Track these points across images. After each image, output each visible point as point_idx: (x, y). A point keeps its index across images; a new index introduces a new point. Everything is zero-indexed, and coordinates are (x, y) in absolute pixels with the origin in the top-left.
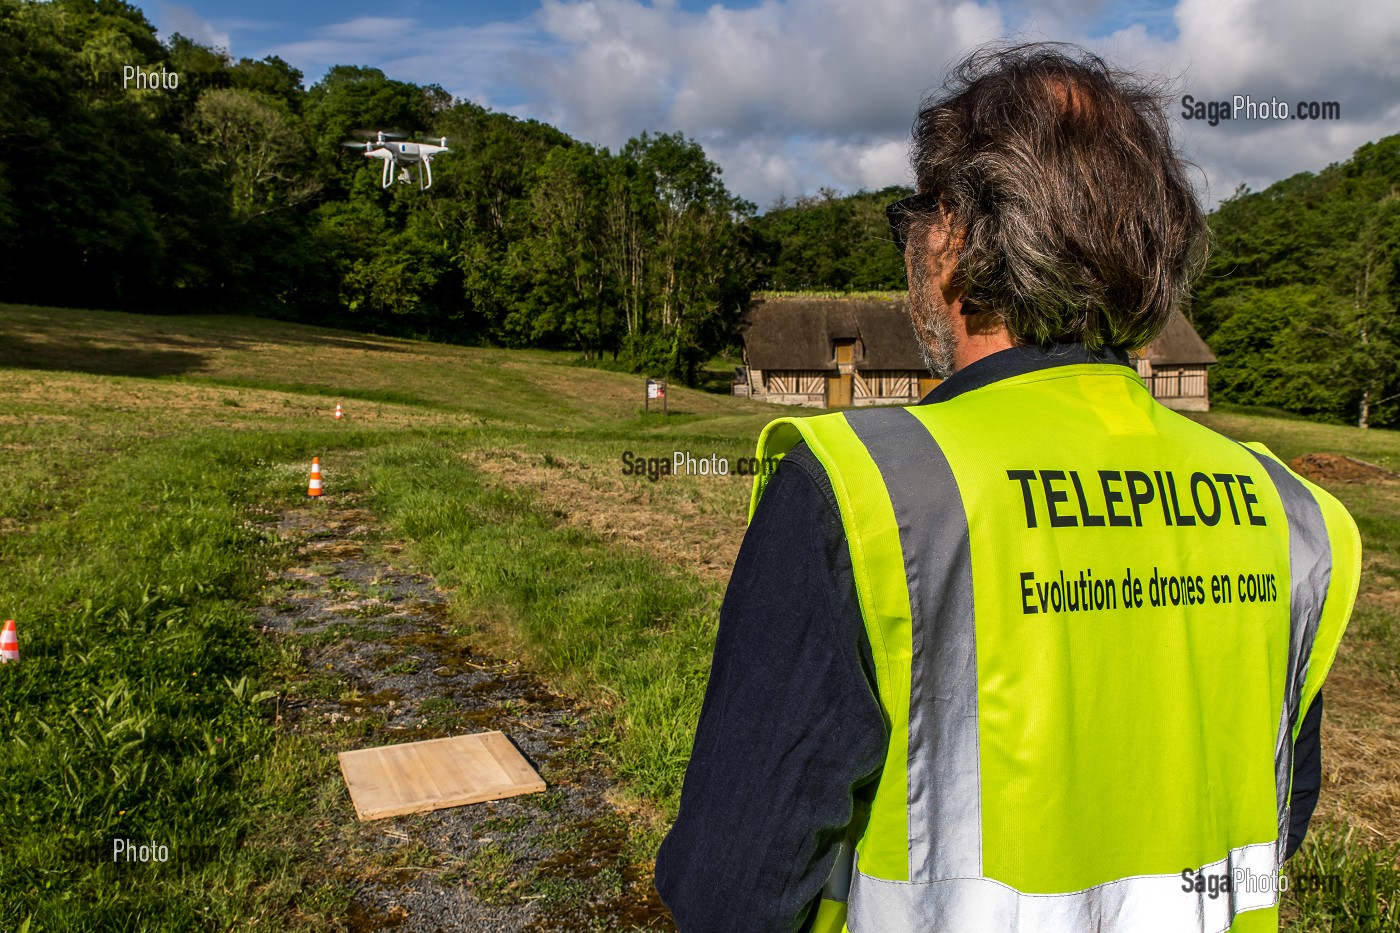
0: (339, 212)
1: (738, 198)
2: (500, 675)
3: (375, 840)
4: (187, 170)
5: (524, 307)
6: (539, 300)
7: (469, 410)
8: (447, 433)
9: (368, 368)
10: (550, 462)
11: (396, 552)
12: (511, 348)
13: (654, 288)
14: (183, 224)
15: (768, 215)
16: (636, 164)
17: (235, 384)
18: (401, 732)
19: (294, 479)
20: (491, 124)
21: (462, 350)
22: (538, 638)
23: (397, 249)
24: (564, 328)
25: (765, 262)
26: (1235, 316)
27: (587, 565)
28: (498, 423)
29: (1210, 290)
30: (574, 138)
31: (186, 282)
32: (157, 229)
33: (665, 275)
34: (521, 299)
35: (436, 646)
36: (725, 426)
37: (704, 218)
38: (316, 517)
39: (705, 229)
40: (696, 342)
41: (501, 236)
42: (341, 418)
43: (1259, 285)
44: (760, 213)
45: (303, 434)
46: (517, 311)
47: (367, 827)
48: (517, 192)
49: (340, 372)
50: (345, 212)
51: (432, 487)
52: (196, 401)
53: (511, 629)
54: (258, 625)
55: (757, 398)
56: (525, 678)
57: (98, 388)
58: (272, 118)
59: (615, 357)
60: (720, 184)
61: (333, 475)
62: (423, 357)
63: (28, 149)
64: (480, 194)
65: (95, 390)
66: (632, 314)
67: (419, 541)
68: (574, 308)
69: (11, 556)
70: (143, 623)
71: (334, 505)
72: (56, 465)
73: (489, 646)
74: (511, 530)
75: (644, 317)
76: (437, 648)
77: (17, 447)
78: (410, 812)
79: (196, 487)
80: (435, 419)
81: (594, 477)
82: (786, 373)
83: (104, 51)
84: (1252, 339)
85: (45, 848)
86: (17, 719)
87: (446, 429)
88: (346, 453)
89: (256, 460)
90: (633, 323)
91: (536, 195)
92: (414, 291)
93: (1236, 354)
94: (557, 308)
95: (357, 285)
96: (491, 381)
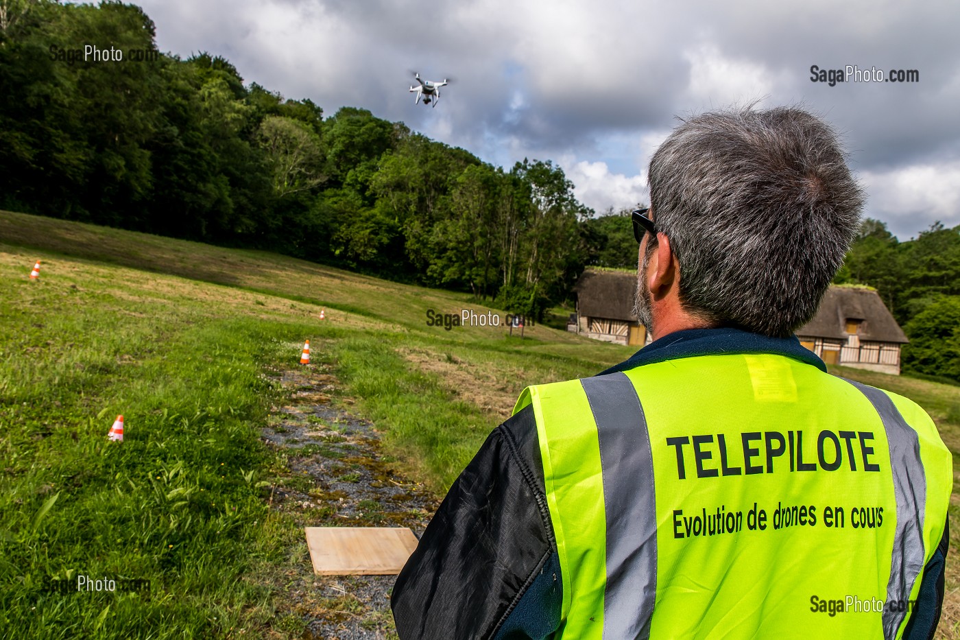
0: (336, 195)
1: (583, 205)
2: (411, 491)
3: (324, 589)
4: (252, 163)
5: (440, 263)
6: (450, 259)
7: (400, 323)
8: (386, 335)
9: (342, 291)
10: (450, 360)
11: (351, 404)
12: (430, 287)
13: (523, 258)
14: (245, 195)
15: (601, 219)
16: (519, 178)
17: (264, 293)
18: (346, 520)
19: (293, 352)
20: (432, 148)
21: (399, 286)
22: (438, 470)
23: (367, 220)
24: (464, 278)
25: (596, 248)
26: (926, 312)
27: (471, 427)
28: (418, 332)
29: (907, 292)
30: (482, 160)
31: (243, 230)
32: (230, 196)
33: (531, 250)
34: (439, 258)
35: (371, 466)
36: (560, 350)
37: (560, 216)
38: (303, 377)
39: (560, 223)
40: (546, 294)
41: (431, 218)
42: (323, 319)
43: (945, 292)
44: (596, 216)
45: (300, 326)
46: (435, 264)
47: (320, 580)
48: (444, 191)
49: (325, 291)
50: (339, 195)
51: (376, 366)
52: (240, 300)
53: (420, 462)
54: (263, 439)
55: (582, 334)
56: (426, 495)
57: (186, 287)
58: (303, 135)
59: (494, 299)
60: (572, 196)
61: (316, 352)
62: (375, 287)
63: (164, 144)
64: (421, 190)
65: (184, 288)
66: (507, 273)
67: (366, 399)
68: (471, 267)
69: (126, 378)
70: (196, 428)
71: (315, 371)
72: (157, 328)
73: (405, 471)
74: (423, 399)
75: (515, 277)
76: (372, 468)
77: (137, 315)
78: (347, 574)
79: (235, 350)
80: (380, 326)
81: (476, 372)
82: (603, 320)
83: (213, 90)
84: (937, 329)
85: (123, 562)
86: (117, 477)
87: (386, 332)
88: (324, 340)
89: (272, 338)
90: (507, 280)
91: (455, 193)
92: (374, 247)
93: (924, 339)
94: (460, 266)
95: (341, 240)
96: (415, 306)
